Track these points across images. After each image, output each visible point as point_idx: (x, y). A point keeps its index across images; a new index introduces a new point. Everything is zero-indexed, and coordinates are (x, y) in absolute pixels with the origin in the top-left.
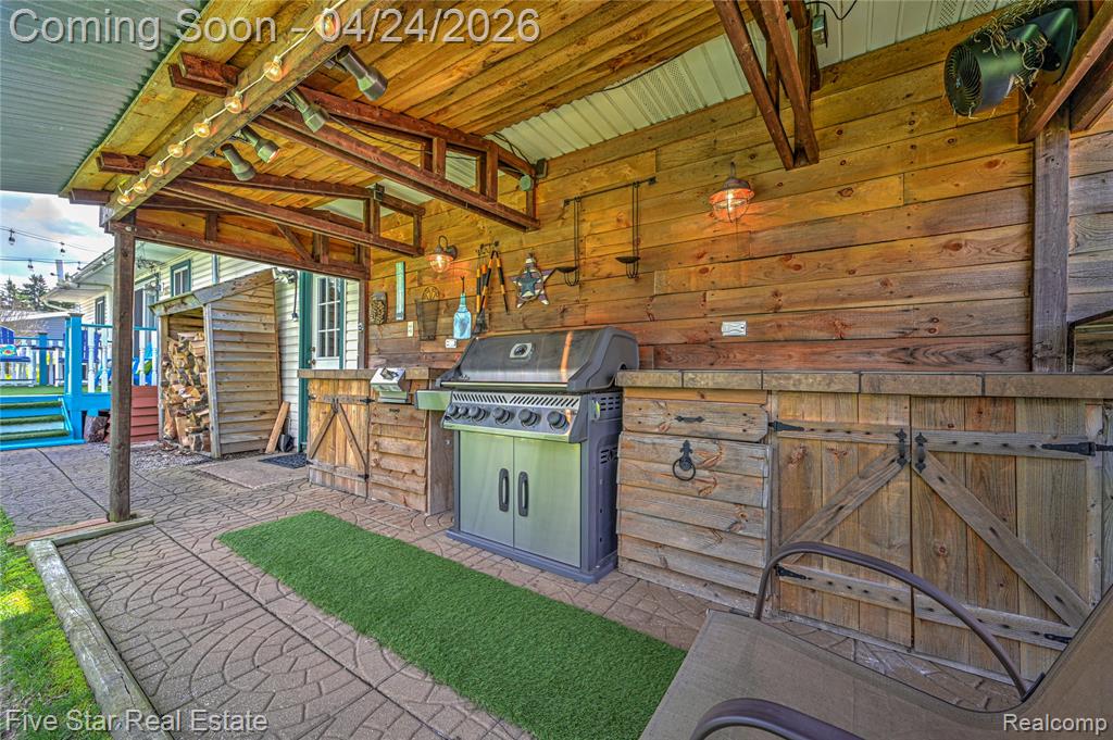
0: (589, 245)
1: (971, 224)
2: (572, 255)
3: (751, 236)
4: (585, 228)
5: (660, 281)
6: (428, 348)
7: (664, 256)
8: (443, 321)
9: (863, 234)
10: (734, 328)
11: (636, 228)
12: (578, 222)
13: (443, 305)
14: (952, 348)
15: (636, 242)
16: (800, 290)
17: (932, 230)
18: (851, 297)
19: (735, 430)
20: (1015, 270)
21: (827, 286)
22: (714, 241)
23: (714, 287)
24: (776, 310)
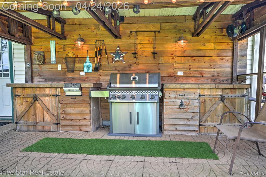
0: (139, 47)
1: (224, 55)
2: (133, 49)
3: (184, 51)
4: (138, 41)
5: (161, 60)
6: (70, 75)
7: (163, 53)
8: (77, 65)
9: (207, 54)
10: (180, 73)
11: (155, 44)
12: (136, 39)
13: (77, 59)
14: (221, 79)
15: (154, 48)
16: (195, 65)
17: (218, 55)
18: (204, 68)
19: (192, 97)
20: (230, 65)
21: (200, 65)
22: (176, 51)
23: (175, 62)
24: (190, 69)
